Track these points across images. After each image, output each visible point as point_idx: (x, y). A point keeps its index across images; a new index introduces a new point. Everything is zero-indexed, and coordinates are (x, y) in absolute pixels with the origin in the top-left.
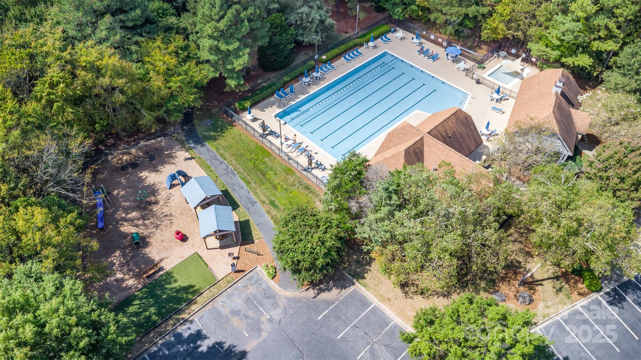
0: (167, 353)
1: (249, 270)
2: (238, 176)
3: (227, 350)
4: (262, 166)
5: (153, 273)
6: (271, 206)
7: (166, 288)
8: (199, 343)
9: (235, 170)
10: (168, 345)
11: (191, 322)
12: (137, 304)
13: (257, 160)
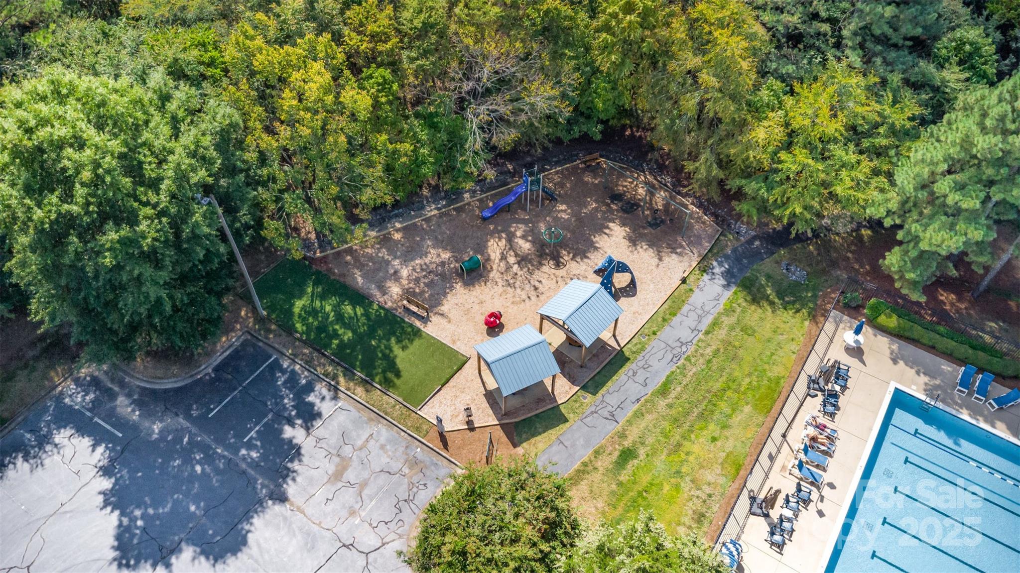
0: (279, 383)
1: (451, 455)
2: (674, 369)
3: (288, 469)
4: (724, 406)
5: (414, 313)
6: (617, 453)
7: (389, 340)
8: (299, 422)
9: (688, 359)
10: (293, 378)
11: (335, 398)
12: (355, 314)
13: (737, 391)
